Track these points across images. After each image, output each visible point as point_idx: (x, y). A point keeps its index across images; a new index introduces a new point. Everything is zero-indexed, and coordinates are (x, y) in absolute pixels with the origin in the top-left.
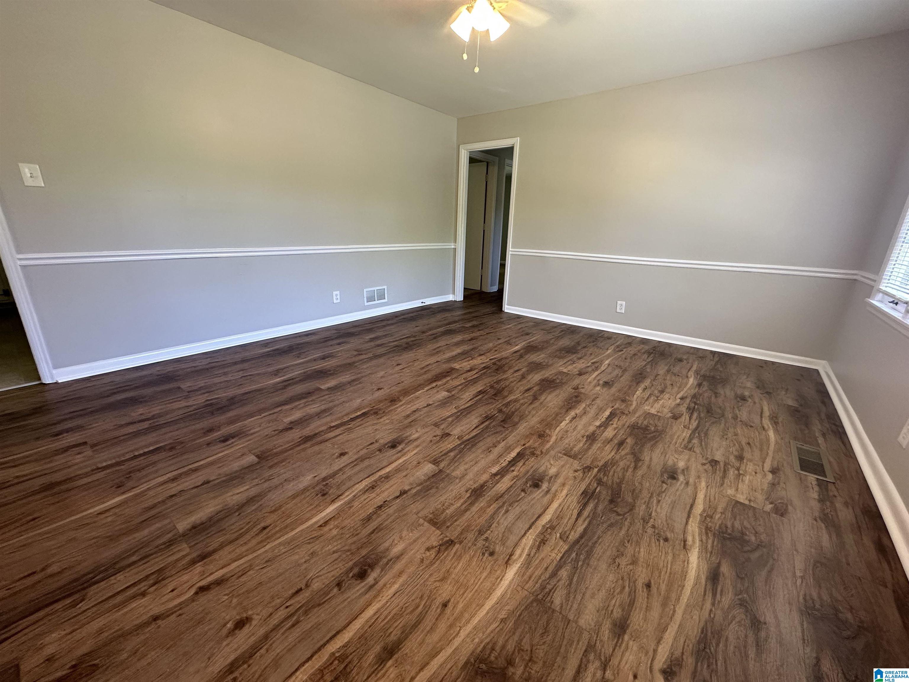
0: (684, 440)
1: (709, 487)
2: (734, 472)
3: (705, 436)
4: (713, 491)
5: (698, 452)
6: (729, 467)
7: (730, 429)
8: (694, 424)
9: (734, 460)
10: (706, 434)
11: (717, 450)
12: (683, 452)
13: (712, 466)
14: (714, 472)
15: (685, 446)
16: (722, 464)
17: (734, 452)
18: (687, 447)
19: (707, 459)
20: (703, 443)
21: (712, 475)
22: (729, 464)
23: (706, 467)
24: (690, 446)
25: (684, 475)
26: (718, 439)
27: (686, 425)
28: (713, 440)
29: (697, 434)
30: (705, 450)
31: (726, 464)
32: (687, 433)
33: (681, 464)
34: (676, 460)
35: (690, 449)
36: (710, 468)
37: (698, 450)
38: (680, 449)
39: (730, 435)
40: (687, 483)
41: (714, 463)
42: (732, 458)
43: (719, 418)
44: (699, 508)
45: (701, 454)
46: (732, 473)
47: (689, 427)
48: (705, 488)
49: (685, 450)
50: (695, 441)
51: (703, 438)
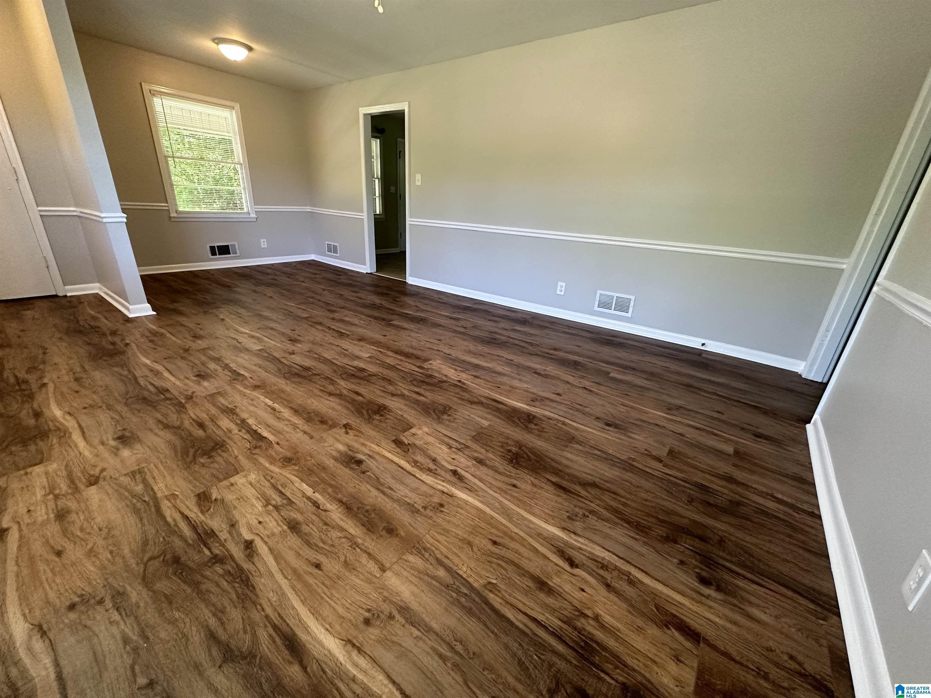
0: (154, 478)
1: (78, 454)
2: (60, 489)
3: (134, 505)
4: (72, 454)
5: (122, 479)
6: (70, 491)
7: (109, 556)
8: (169, 513)
9: (69, 504)
10: (136, 511)
11: (101, 500)
12: (138, 465)
13: (93, 476)
14: (84, 471)
15: (144, 472)
16: (81, 486)
17: (75, 516)
18: (140, 473)
19: (105, 479)
20: (126, 494)
21: (84, 468)
22: (73, 494)
23: (97, 470)
24: (138, 476)
25: (112, 447)
26: (112, 517)
27: (175, 499)
28: (119, 510)
29: (147, 499)
30: (116, 487)
31: (77, 490)
32: (160, 489)
33: (126, 453)
34: (135, 452)
35: (133, 473)
36: (92, 473)
37: (125, 480)
38: (144, 465)
39: (101, 542)
40: (103, 443)
41: (93, 481)
42: (72, 505)
43: (146, 565)
44: (76, 437)
45: (116, 479)
46: (63, 486)
47: (168, 500)
48: (82, 451)
49: (138, 468)
50: (139, 488)
51: (135, 501)
